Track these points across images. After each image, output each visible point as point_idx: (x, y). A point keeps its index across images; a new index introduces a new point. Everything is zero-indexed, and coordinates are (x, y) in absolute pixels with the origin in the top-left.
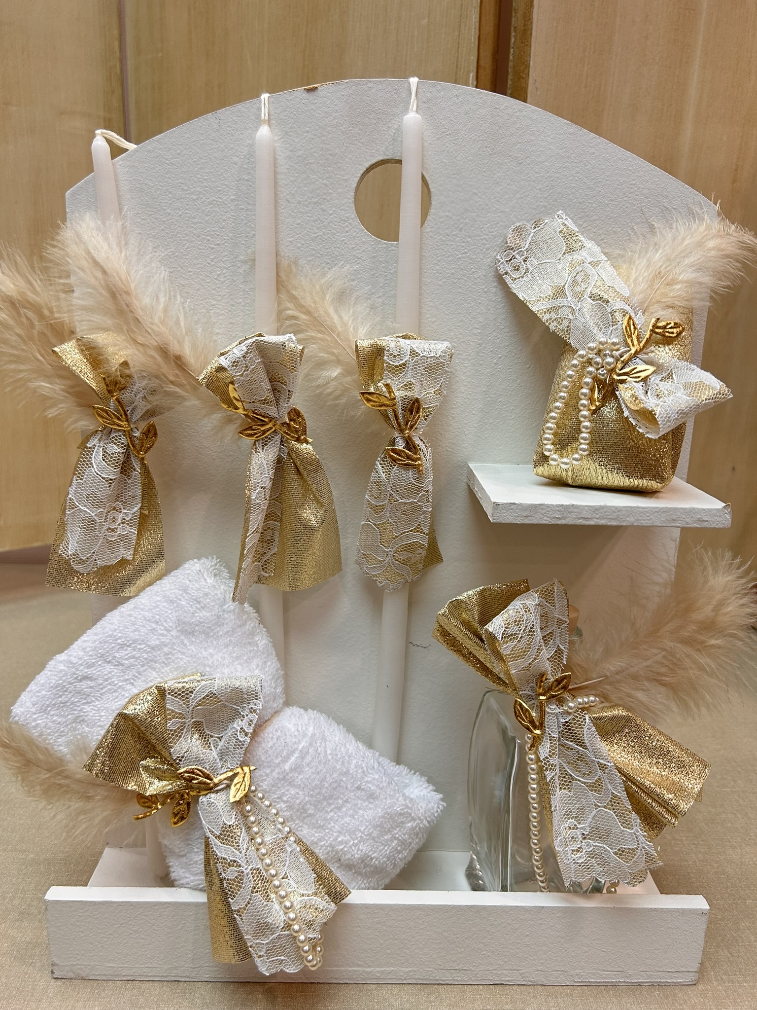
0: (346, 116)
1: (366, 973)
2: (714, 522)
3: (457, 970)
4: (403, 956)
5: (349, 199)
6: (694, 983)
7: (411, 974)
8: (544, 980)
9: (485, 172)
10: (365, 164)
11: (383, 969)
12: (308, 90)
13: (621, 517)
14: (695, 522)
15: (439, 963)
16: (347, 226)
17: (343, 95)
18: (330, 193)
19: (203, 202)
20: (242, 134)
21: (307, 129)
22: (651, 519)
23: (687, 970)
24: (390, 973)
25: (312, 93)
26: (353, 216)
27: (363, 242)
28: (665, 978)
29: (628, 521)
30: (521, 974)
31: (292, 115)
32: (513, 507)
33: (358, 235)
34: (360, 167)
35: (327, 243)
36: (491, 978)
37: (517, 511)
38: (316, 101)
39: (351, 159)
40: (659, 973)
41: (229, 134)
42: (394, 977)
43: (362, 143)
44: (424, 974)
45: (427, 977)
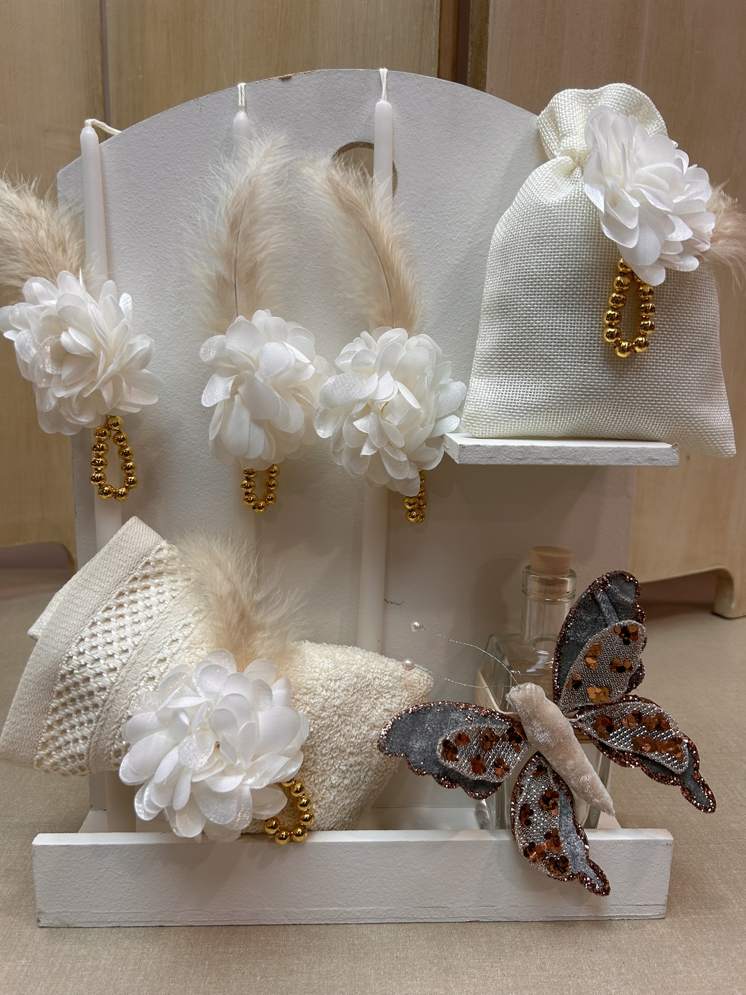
0: (319, 103)
1: (346, 913)
2: (663, 461)
3: (434, 907)
4: (382, 895)
6: (663, 916)
7: (390, 912)
8: (518, 916)
9: (446, 154)
10: (336, 147)
11: (362, 908)
13: (578, 457)
14: (645, 460)
15: (418, 901)
17: (315, 84)
20: (222, 119)
21: (282, 115)
22: (605, 459)
23: (654, 903)
24: (369, 912)
25: (288, 82)
28: (634, 912)
29: (584, 461)
30: (496, 910)
31: (268, 102)
32: (478, 449)
34: (331, 150)
36: (468, 915)
37: (482, 452)
38: (290, 89)
39: (322, 142)
40: (628, 907)
41: (210, 119)
42: (373, 916)
43: (332, 127)
44: (403, 913)
45: (405, 916)
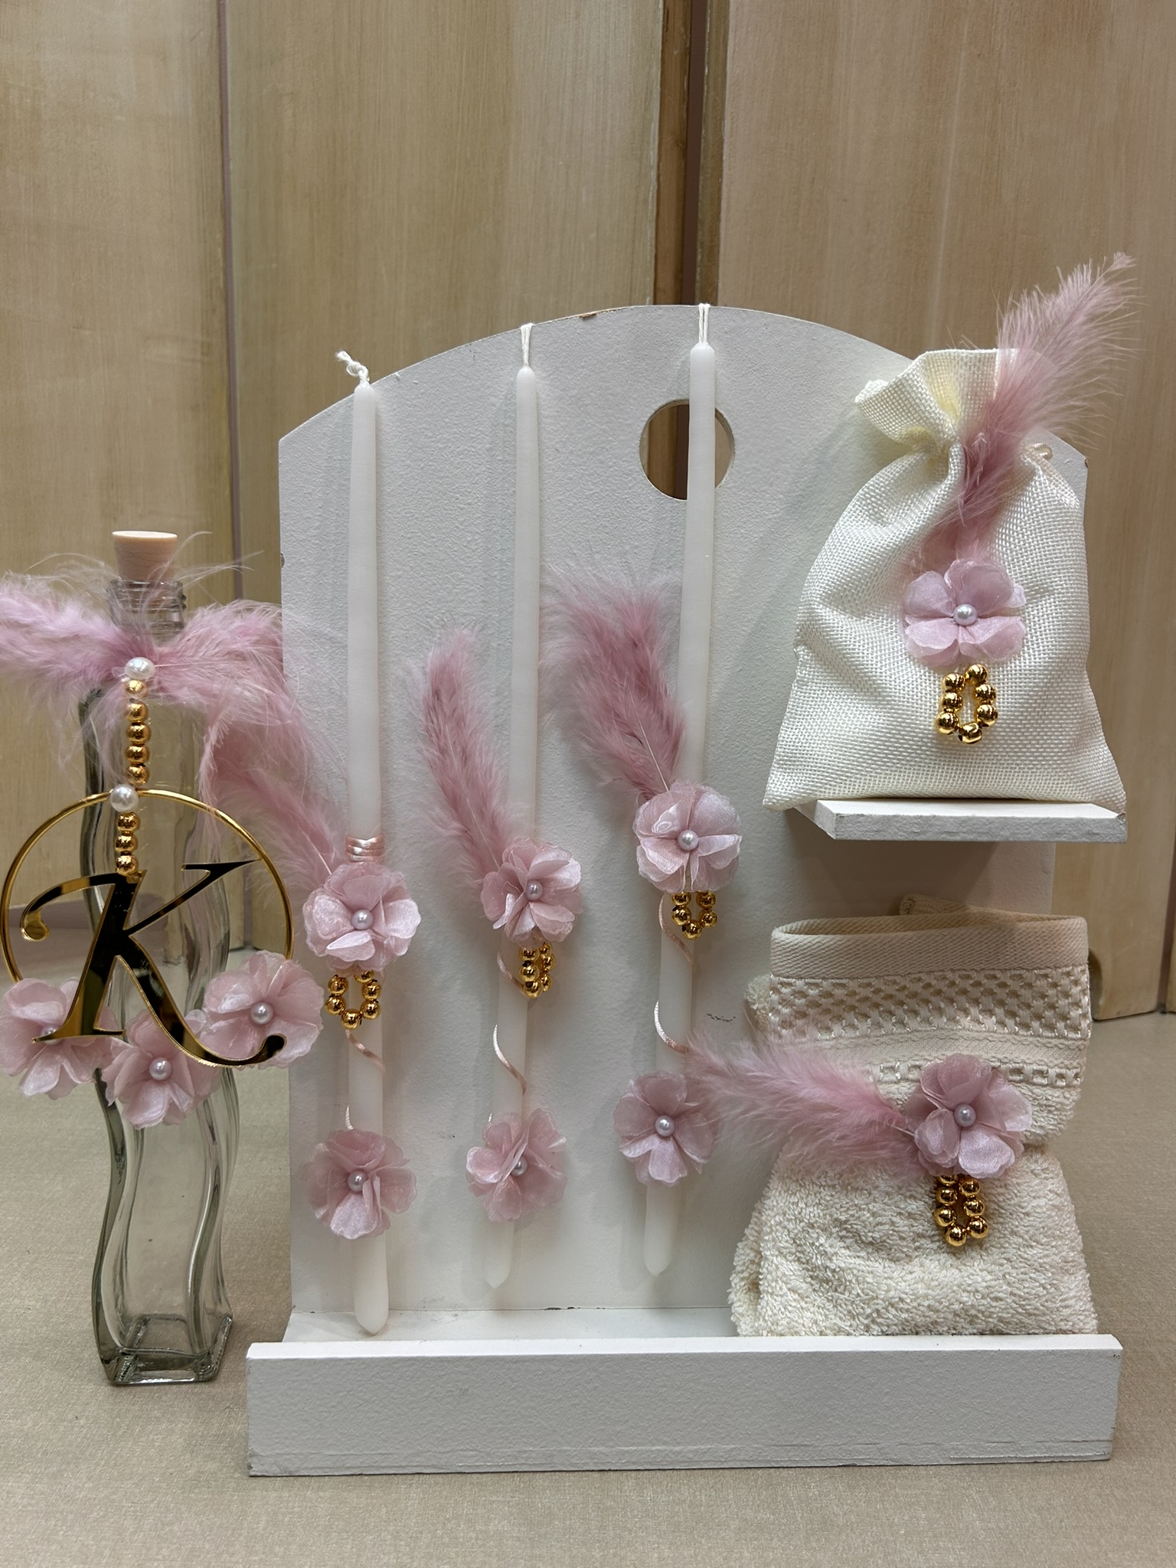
0: (631, 349)
1: (674, 1453)
2: (1107, 836)
3: (794, 1445)
4: (723, 1428)
5: (633, 448)
6: (1107, 1457)
7: (734, 1453)
8: (909, 1458)
10: (653, 406)
11: (695, 1447)
12: (585, 318)
13: (994, 830)
14: (1083, 835)
15: (772, 1436)
16: (630, 481)
17: (627, 324)
18: (611, 441)
19: (451, 452)
20: (502, 370)
22: (1029, 833)
23: (1096, 1438)
24: (706, 1452)
25: (591, 321)
26: (638, 469)
27: (650, 500)
28: (1069, 1451)
29: (1002, 836)
30: (879, 1450)
31: (563, 348)
32: (861, 819)
33: (644, 492)
34: (648, 410)
35: (604, 502)
36: (840, 1457)
37: (866, 824)
38: (594, 331)
39: (635, 399)
40: (1062, 1444)
41: (486, 369)
42: (710, 1459)
43: (649, 380)
44: (752, 1454)
45: (755, 1458)
